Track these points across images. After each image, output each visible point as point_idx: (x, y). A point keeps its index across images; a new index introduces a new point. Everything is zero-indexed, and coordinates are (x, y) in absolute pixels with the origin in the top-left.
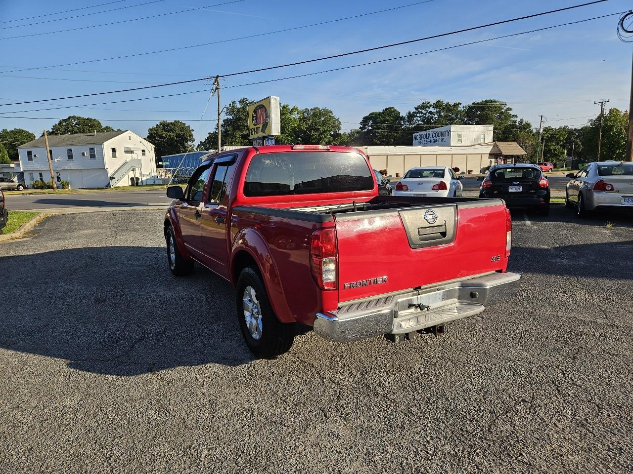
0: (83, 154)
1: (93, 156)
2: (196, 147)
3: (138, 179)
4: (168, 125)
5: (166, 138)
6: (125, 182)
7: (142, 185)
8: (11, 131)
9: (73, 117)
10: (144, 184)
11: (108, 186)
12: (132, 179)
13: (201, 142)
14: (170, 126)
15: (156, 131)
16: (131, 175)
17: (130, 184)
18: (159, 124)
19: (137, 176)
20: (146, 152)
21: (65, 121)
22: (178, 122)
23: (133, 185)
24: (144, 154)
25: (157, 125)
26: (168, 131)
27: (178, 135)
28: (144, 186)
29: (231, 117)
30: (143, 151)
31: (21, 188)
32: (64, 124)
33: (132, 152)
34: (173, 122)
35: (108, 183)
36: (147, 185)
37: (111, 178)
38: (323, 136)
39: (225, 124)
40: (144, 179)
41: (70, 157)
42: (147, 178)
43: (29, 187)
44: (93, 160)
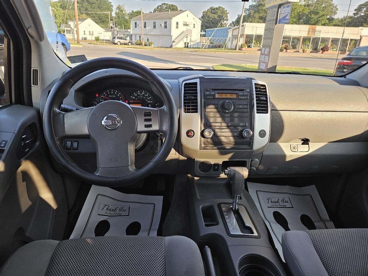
0: (161, 25)
1: (166, 27)
2: (229, 24)
3: (188, 44)
4: (214, 9)
5: (211, 18)
6: (181, 45)
7: (190, 48)
8: (136, 12)
9: (164, 4)
10: (192, 47)
11: (171, 47)
12: (185, 43)
13: (232, 22)
14: (216, 10)
15: (207, 13)
16: (185, 40)
17: (184, 47)
18: (209, 9)
19: (189, 41)
20: (196, 26)
21: (160, 6)
22: (220, 7)
23: (185, 47)
24: (194, 27)
25: (208, 9)
26: (214, 13)
27: (219, 17)
28: (192, 48)
29: (254, 3)
30: (194, 25)
31: (130, 44)
32: (159, 8)
33: (187, 25)
34: (217, 7)
35: (171, 45)
36: (193, 48)
37: (173, 42)
38: (321, 19)
39: (249, 9)
40: (192, 44)
41: (155, 27)
42: (194, 43)
43: (134, 44)
44: (166, 29)
